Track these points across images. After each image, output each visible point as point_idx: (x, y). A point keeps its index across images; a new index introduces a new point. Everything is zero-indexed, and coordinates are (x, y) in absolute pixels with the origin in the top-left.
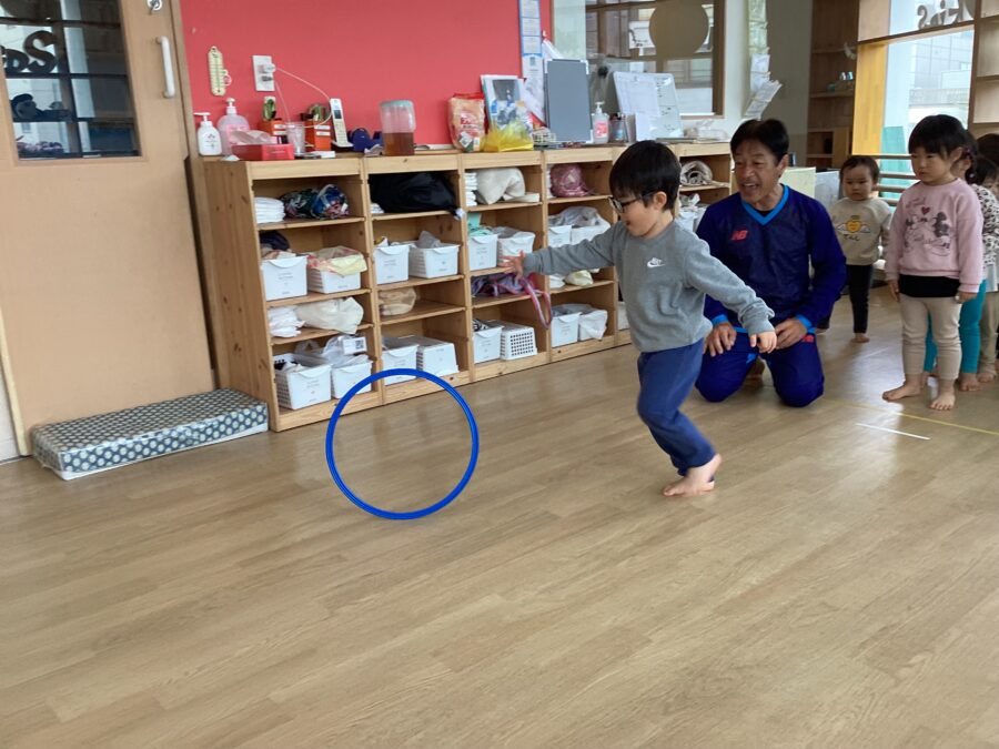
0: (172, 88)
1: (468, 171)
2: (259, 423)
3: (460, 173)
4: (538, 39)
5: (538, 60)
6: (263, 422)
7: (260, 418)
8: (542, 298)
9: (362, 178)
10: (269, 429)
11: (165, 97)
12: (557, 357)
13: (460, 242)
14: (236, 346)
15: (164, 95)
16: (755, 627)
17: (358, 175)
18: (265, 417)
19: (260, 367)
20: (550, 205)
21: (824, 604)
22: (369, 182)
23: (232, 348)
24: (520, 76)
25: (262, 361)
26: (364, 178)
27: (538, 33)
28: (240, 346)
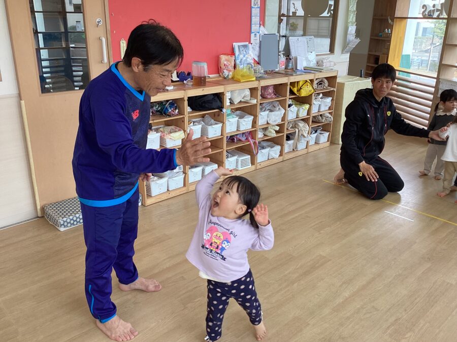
0: (105, 59)
3: (224, 93)
4: (259, 25)
5: (258, 35)
8: (255, 143)
10: (142, 204)
12: (259, 167)
13: (223, 123)
15: (102, 62)
16: (348, 318)
20: (260, 104)
21: (373, 307)
22: (188, 100)
24: (250, 43)
26: (186, 99)
27: (259, 23)
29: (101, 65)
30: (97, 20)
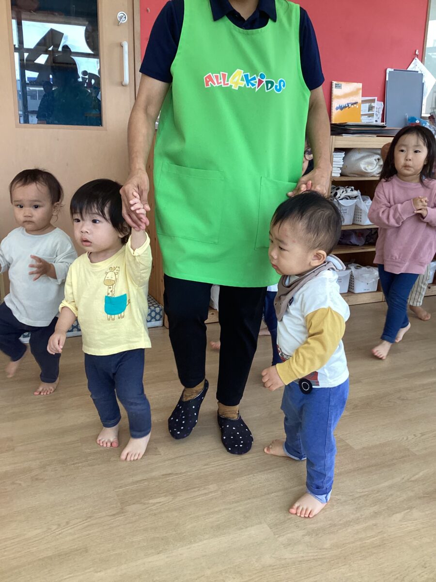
0: (127, 79)
2: (156, 320)
6: (159, 320)
7: (158, 317)
11: (123, 85)
15: (122, 84)
29: (120, 88)
30: (119, 15)
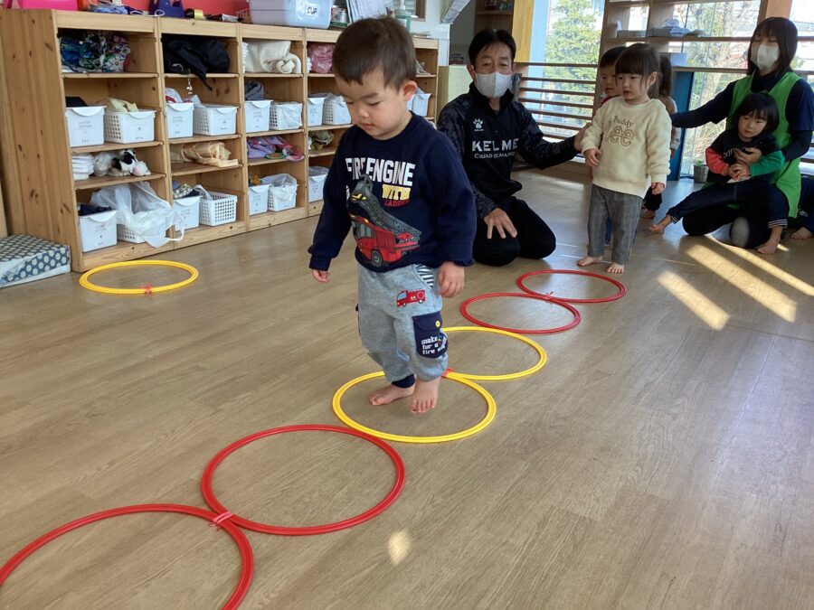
1: (245, 40)
2: (63, 265)
3: (238, 40)
6: (66, 264)
7: (64, 260)
9: (156, 36)
10: (72, 271)
12: (313, 212)
13: (237, 105)
14: (32, 193)
17: (152, 34)
18: (68, 259)
19: (62, 211)
20: (309, 78)
22: (162, 40)
23: (27, 194)
25: (65, 206)
26: (158, 36)
28: (37, 192)
